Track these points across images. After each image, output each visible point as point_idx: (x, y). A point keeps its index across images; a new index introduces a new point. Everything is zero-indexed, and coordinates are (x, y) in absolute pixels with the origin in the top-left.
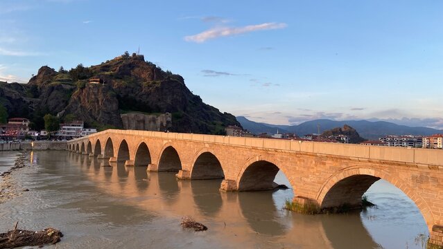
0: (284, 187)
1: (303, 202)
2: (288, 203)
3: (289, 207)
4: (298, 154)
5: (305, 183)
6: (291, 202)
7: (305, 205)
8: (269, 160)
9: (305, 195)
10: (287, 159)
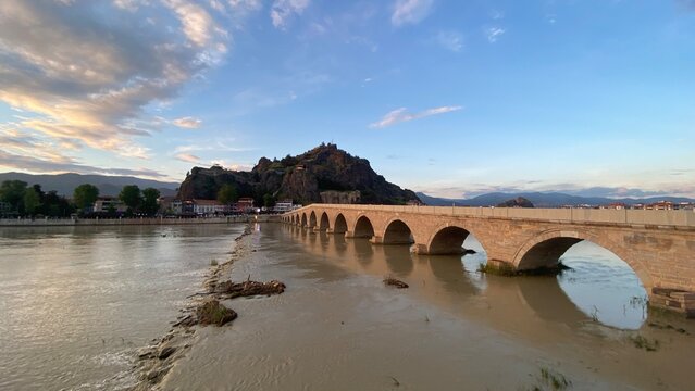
0: (472, 252)
1: (498, 264)
2: (482, 266)
3: (483, 269)
4: (491, 219)
5: (499, 246)
6: (485, 264)
7: (501, 268)
8: (460, 225)
9: (500, 258)
10: (478, 225)
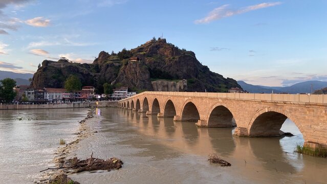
0: (289, 135)
1: (314, 146)
2: (299, 147)
3: (300, 151)
4: (308, 105)
5: (315, 130)
6: (302, 146)
7: (317, 150)
8: (279, 110)
9: (316, 141)
10: (295, 110)
